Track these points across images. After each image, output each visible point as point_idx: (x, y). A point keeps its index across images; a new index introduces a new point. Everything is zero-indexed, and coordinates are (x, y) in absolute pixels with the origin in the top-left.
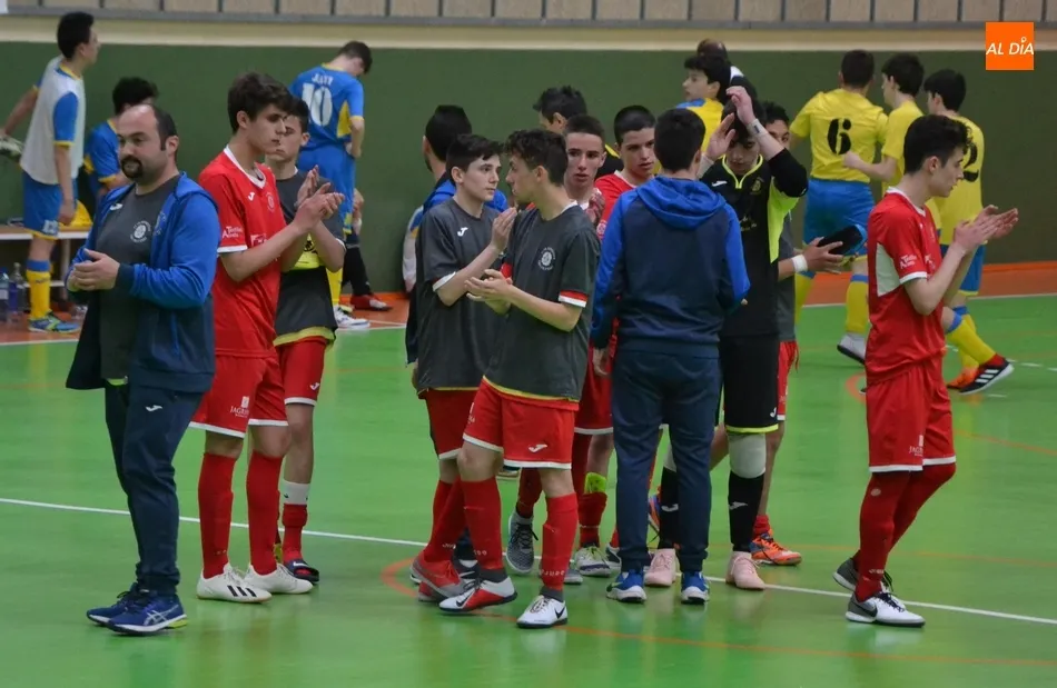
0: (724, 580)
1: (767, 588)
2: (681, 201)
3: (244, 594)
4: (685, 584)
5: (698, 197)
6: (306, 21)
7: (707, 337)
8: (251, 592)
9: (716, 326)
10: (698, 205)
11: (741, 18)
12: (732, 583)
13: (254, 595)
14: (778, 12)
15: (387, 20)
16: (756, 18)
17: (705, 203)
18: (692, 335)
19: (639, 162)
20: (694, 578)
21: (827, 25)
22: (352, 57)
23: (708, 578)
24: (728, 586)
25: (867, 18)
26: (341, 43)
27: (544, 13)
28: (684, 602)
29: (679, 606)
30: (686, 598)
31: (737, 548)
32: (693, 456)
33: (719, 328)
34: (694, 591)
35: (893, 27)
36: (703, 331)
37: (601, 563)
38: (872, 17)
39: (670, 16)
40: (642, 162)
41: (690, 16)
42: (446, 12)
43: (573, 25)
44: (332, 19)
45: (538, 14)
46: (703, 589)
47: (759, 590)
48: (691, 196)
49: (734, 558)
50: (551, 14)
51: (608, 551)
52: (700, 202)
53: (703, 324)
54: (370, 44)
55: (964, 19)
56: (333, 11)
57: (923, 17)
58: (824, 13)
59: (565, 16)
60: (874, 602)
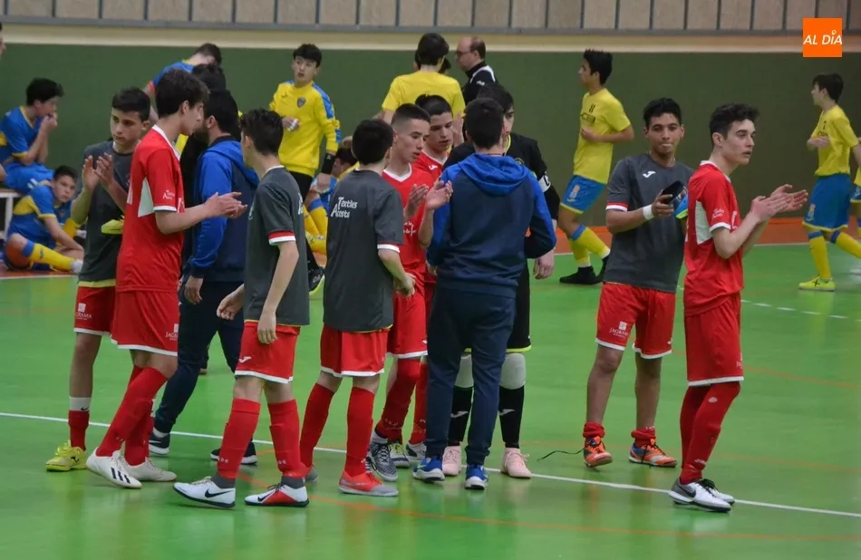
0: (499, 471)
1: (534, 477)
2: (497, 173)
3: (121, 479)
4: (469, 474)
5: (509, 169)
6: (168, 27)
7: (509, 281)
8: (127, 480)
9: (515, 273)
10: (508, 174)
11: (515, 25)
12: (506, 473)
13: (128, 481)
14: (543, 22)
15: (233, 26)
16: (526, 26)
17: (514, 174)
18: (496, 279)
19: (439, 139)
20: (476, 470)
21: (581, 31)
22: (206, 55)
23: (487, 469)
24: (502, 476)
25: (613, 26)
26: (199, 44)
27: (357, 22)
28: (467, 488)
29: (464, 490)
30: (469, 486)
31: (509, 445)
32: (489, 374)
33: (519, 275)
34: (476, 480)
35: (632, 33)
36: (504, 276)
37: (403, 456)
38: (616, 26)
39: (457, 24)
40: (442, 140)
41: (473, 23)
42: (280, 20)
43: (381, 31)
44: (190, 25)
45: (353, 22)
46: (483, 478)
47: (527, 478)
48: (504, 168)
49: (508, 453)
50: (362, 22)
51: (408, 448)
52: (510, 173)
53: (504, 270)
54: (220, 44)
55: (689, 27)
56: (190, 18)
57: (657, 26)
58: (579, 22)
59: (375, 23)
60: (695, 486)
